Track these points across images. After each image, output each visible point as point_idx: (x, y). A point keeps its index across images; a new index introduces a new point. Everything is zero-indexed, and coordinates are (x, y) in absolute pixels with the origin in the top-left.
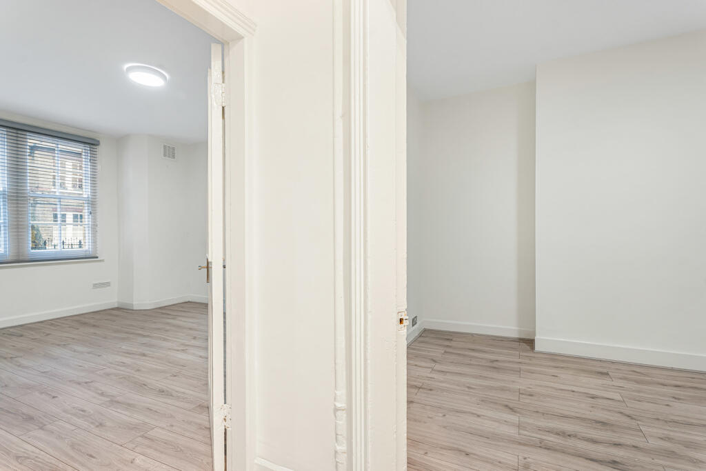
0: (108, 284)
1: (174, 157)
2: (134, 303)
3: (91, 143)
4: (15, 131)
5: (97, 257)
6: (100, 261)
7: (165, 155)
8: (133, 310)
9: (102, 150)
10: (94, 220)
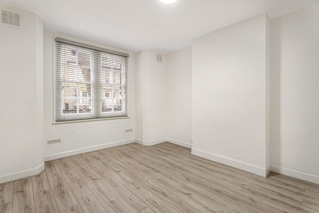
0: (131, 130)
1: (161, 61)
2: (143, 142)
3: (126, 56)
4: (96, 52)
5: (127, 116)
6: (129, 118)
7: (157, 60)
8: (142, 145)
9: (130, 59)
10: (126, 96)
